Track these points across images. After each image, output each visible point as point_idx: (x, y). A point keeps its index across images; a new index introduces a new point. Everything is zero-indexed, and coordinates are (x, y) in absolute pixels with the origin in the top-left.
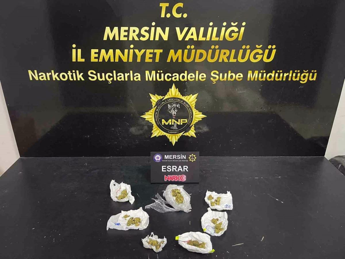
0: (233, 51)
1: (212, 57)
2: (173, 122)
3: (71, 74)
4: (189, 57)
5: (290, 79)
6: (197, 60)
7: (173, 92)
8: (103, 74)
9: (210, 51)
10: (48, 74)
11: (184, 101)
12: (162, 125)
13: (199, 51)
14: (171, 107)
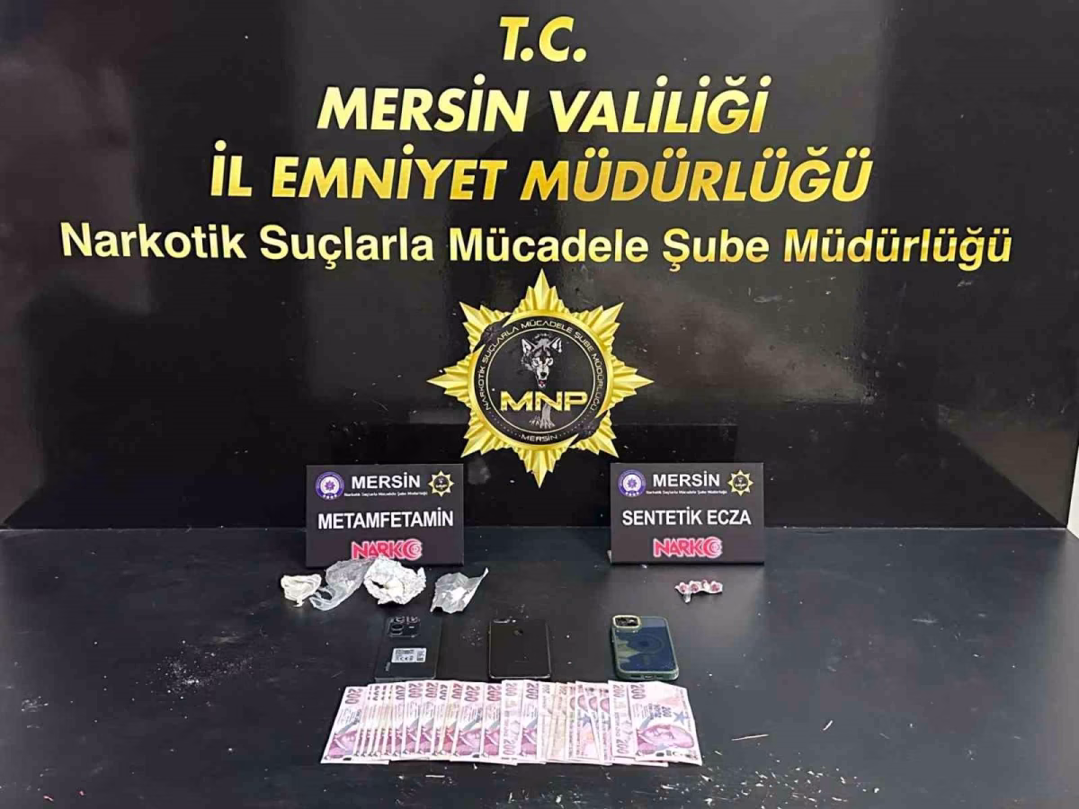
0: (735, 167)
1: (668, 187)
2: (538, 400)
3: (204, 236)
4: (591, 185)
5: (924, 258)
6: (619, 195)
7: (541, 298)
8: (310, 239)
9: (661, 167)
10: (126, 238)
11: (576, 329)
12: (501, 412)
13: (624, 167)
14: (533, 348)
